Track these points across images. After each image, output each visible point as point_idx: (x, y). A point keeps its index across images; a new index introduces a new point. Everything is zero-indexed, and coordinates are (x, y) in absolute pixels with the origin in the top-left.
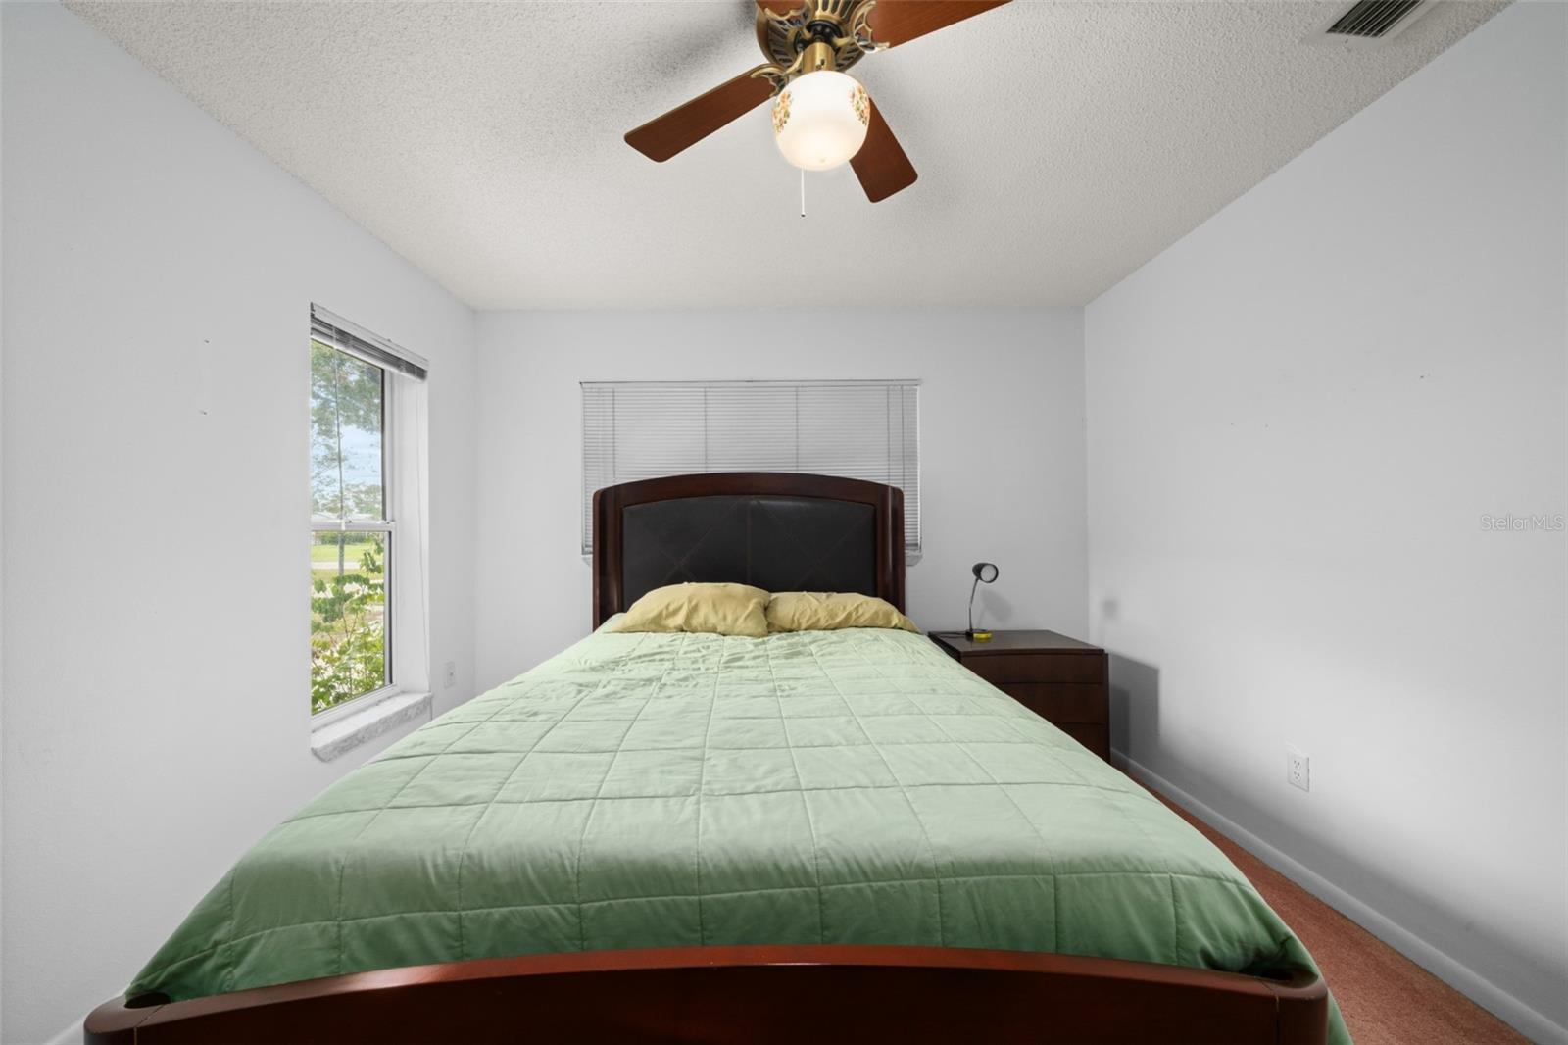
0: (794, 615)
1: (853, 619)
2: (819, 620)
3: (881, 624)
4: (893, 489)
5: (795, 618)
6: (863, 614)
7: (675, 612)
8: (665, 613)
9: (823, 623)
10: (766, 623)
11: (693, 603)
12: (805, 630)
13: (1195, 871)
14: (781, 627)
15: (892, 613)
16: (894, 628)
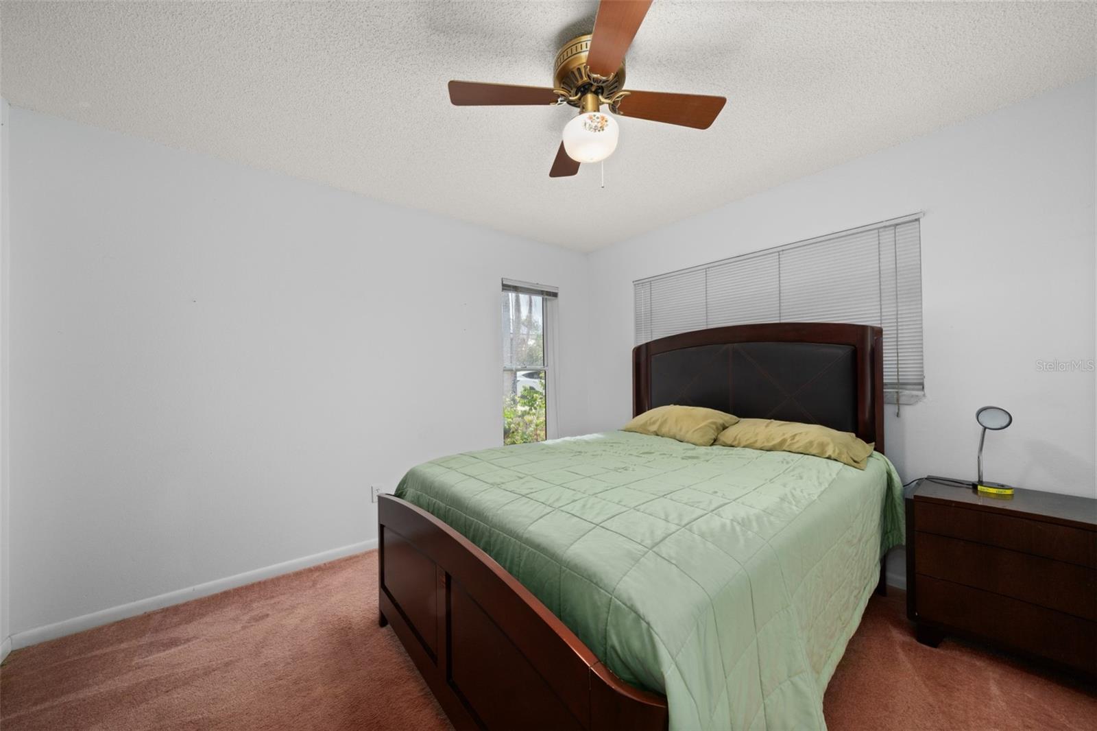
0: (737, 435)
1: (788, 443)
2: (756, 441)
3: (814, 452)
4: (873, 328)
5: (738, 438)
6: (798, 441)
7: (654, 423)
8: (649, 422)
9: (759, 445)
10: (714, 437)
11: (664, 418)
12: (744, 447)
13: (628, 604)
14: (724, 442)
15: (828, 444)
16: (829, 458)
